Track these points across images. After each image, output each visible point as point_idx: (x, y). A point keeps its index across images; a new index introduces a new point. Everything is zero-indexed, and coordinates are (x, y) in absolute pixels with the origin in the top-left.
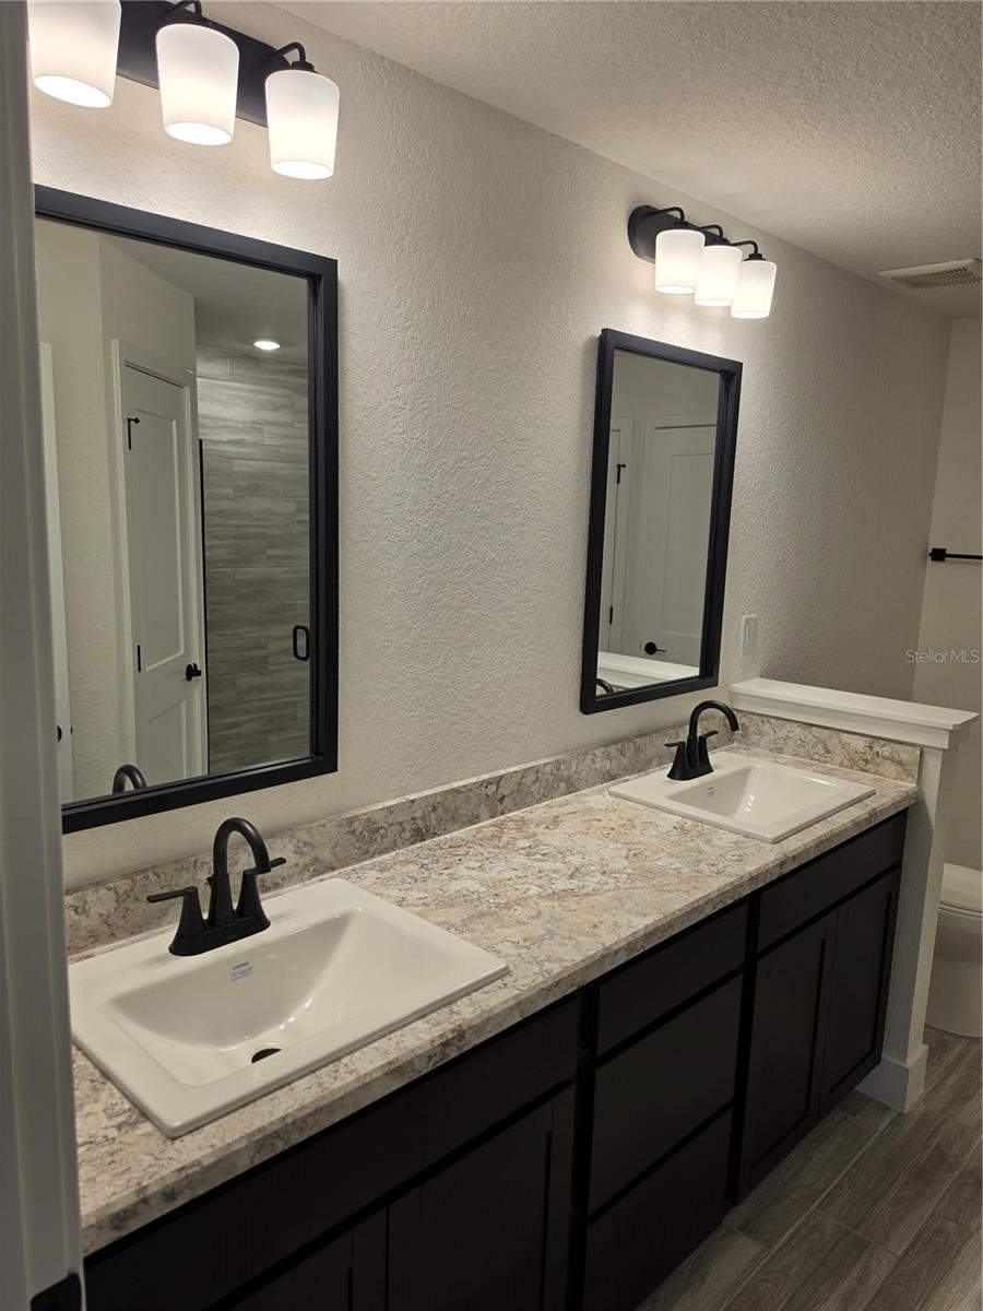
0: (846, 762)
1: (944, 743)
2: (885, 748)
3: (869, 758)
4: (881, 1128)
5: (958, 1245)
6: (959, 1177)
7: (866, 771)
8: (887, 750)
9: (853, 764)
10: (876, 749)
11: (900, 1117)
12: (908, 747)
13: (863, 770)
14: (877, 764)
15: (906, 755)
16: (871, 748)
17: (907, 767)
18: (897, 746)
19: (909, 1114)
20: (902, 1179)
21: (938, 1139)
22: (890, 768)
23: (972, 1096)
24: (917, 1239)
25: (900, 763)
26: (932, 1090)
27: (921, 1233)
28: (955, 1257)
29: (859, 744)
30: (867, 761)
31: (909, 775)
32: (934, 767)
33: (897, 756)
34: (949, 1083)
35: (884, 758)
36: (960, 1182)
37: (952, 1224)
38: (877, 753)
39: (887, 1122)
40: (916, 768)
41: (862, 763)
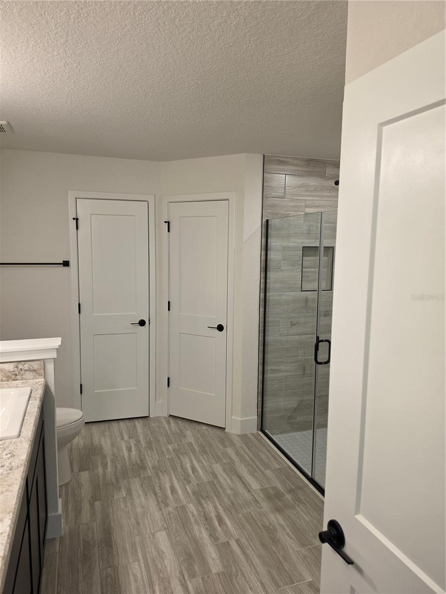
0: (4, 379)
1: (55, 355)
2: (25, 365)
3: (17, 373)
4: (58, 550)
5: (117, 576)
6: (99, 547)
7: (17, 380)
8: (26, 366)
9: (8, 378)
10: (20, 367)
11: (62, 539)
12: (37, 362)
13: (14, 380)
14: (22, 375)
15: (35, 366)
16: (17, 367)
17: (37, 372)
18: (31, 363)
19: (64, 535)
20: (80, 566)
21: (81, 538)
22: (29, 375)
23: (81, 509)
24: (102, 588)
25: (34, 371)
26: (66, 517)
27: (101, 583)
28: (119, 583)
29: (10, 367)
30: (16, 375)
31: (39, 375)
32: (50, 367)
33: (32, 368)
34: (70, 509)
35: (26, 370)
36: (100, 548)
37: (109, 569)
38: (21, 369)
39: (58, 546)
40: (43, 371)
41: (13, 377)
